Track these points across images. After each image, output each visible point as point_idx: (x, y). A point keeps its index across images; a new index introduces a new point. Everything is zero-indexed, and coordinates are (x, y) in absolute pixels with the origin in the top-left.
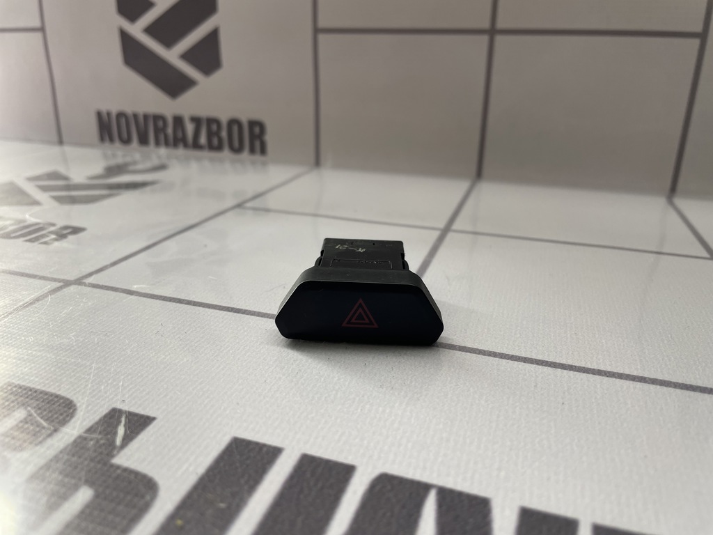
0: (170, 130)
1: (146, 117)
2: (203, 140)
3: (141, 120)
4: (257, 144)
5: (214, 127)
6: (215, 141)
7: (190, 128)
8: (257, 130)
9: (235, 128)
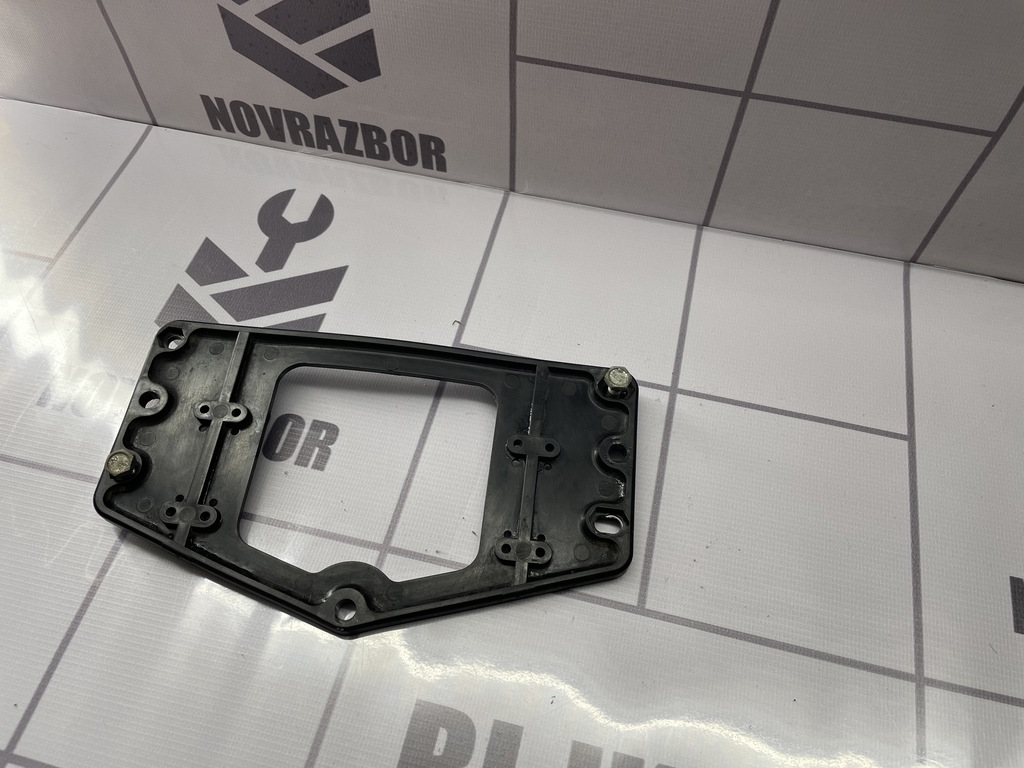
0: (312, 130)
1: (275, 112)
2: (360, 145)
3: (268, 112)
4: (434, 157)
5: (374, 135)
6: (377, 152)
7: (341, 133)
8: (433, 145)
9: (403, 140)
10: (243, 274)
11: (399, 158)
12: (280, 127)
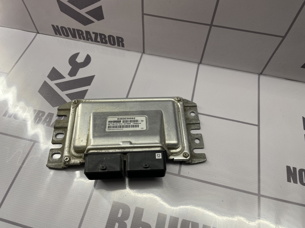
0: (85, 35)
2: (99, 39)
3: (72, 30)
4: (121, 43)
6: (104, 42)
7: (93, 36)
8: (120, 40)
9: (111, 38)
10: (64, 78)
11: (111, 43)
12: (75, 34)
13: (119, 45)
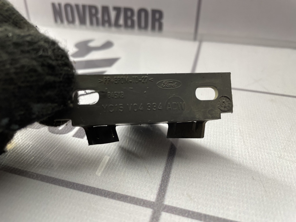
0: (100, 16)
1: (84, 7)
2: (121, 21)
3: (81, 8)
4: (157, 25)
5: (129, 14)
6: (129, 22)
7: (113, 14)
8: (157, 16)
9: (143, 15)
11: (140, 27)
13: (153, 28)
